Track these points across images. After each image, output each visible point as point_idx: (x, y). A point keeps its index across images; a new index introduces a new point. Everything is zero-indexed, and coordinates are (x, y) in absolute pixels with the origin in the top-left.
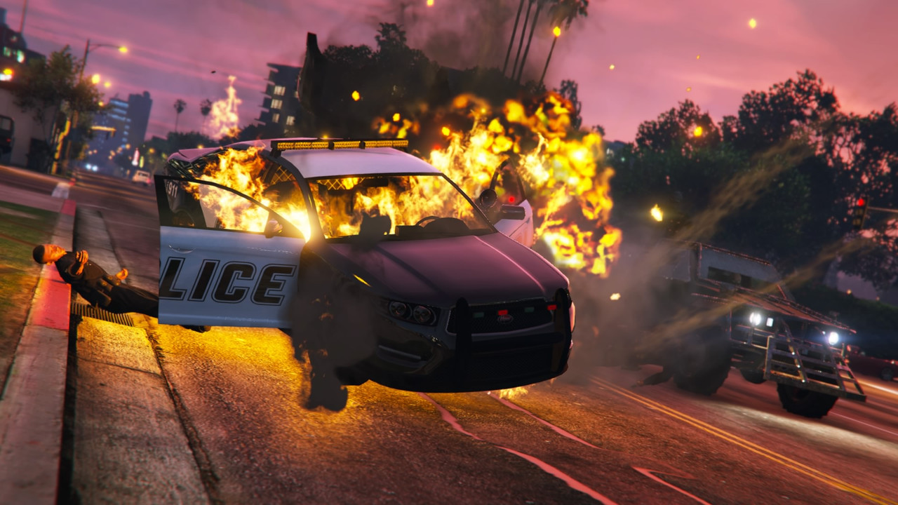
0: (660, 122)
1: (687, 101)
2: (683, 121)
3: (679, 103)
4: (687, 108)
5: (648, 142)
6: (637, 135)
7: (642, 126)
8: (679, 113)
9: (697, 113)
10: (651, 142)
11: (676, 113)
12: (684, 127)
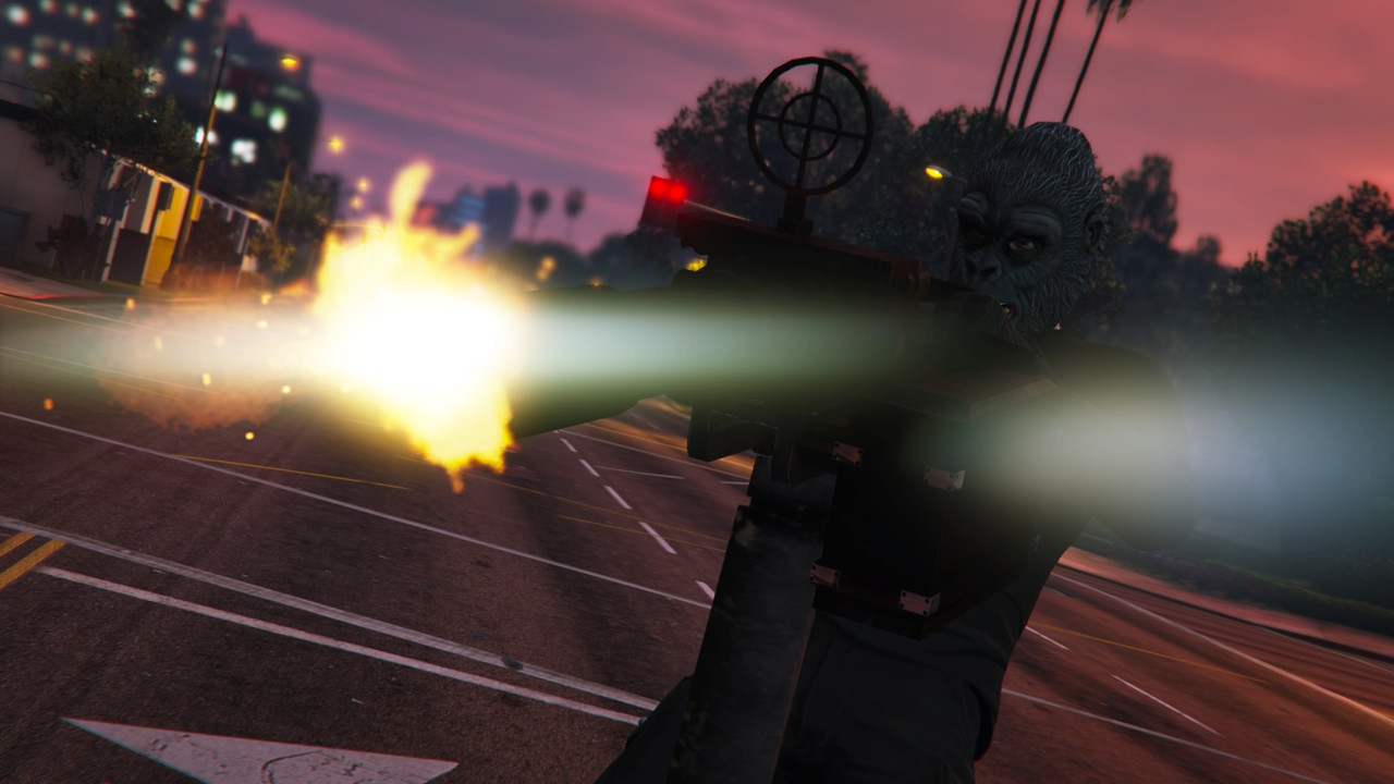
0: (1313, 222)
1: (1366, 183)
2: (1357, 220)
3: (1351, 187)
4: (1366, 197)
5: (1290, 260)
6: (1270, 245)
7: (1279, 228)
8: (1350, 205)
9: (1385, 206)
10: (1295, 258)
11: (1345, 206)
12: (1358, 232)
